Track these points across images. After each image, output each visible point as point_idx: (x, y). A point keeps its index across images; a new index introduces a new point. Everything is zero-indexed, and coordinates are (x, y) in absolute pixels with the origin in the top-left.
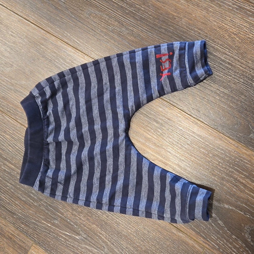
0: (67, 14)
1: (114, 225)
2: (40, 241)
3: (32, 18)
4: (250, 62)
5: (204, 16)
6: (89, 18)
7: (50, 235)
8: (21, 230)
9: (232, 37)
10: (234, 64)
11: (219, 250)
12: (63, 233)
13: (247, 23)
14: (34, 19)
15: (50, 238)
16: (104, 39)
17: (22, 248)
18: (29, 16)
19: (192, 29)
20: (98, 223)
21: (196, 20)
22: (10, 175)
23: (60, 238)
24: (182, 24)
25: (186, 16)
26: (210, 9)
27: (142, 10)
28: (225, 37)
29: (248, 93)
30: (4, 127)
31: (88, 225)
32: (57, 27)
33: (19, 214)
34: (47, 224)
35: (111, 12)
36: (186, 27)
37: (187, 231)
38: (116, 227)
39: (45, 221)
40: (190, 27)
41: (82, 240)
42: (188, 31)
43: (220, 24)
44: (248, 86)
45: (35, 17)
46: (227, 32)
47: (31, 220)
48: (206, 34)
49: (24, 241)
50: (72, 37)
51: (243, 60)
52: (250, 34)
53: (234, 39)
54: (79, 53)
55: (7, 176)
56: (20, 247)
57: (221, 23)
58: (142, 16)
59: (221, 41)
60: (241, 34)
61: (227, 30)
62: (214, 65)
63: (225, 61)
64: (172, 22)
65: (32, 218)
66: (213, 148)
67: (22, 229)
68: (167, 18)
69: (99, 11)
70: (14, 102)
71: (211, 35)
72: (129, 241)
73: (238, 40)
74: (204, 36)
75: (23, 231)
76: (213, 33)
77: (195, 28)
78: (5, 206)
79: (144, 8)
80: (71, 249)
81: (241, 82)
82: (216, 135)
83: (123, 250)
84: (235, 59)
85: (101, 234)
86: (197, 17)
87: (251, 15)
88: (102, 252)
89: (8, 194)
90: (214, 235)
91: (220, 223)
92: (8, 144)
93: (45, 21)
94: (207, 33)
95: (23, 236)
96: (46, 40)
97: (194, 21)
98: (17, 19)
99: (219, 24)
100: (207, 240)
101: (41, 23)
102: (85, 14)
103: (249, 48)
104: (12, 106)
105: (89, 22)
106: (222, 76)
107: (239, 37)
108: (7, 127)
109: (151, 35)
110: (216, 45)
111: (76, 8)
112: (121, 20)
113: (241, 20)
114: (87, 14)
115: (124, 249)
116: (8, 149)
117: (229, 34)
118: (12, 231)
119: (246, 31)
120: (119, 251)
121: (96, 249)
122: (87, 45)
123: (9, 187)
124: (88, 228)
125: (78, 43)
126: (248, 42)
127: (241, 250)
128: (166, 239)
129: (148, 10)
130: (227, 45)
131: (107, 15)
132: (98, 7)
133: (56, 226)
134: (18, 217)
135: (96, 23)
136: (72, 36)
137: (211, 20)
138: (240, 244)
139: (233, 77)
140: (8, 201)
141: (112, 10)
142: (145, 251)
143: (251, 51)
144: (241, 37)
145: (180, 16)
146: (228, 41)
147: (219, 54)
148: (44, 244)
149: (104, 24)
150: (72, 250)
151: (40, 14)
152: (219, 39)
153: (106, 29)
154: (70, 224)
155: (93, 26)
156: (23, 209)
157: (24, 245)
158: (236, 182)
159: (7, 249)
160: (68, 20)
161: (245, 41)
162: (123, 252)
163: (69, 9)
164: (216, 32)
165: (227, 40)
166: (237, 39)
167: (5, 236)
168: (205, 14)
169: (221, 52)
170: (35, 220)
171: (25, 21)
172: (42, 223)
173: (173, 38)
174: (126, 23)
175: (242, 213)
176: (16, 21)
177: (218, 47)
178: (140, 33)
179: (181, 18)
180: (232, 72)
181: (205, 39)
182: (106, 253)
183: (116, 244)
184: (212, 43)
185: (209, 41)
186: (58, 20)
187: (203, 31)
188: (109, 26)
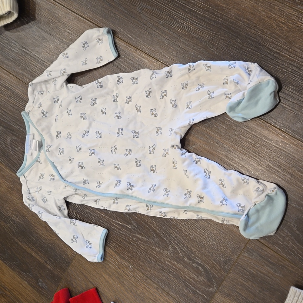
0: (120, 9)
3: (87, 15)
4: (298, 51)
5: (253, 6)
6: (141, 13)
9: (280, 26)
10: (282, 53)
12: (116, 223)
13: (295, 11)
16: (155, 33)
18: (85, 14)
19: (241, 20)
21: (244, 10)
23: (113, 228)
24: (231, 15)
25: (235, 7)
27: (192, 3)
28: (274, 26)
29: (295, 82)
32: (110, 23)
34: (101, 214)
36: (235, 18)
39: (99, 212)
40: (239, 17)
41: (134, 229)
42: (237, 22)
43: (268, 13)
44: (295, 75)
45: (90, 14)
46: (276, 22)
47: (86, 210)
48: (254, 24)
51: (292, 49)
52: (298, 23)
53: (283, 28)
54: (131, 48)
57: (269, 12)
58: (192, 9)
59: (270, 31)
60: (289, 23)
61: (276, 19)
62: (262, 55)
63: (273, 51)
64: (221, 14)
65: (87, 208)
66: (260, 138)
68: (217, 9)
69: (151, 6)
71: (260, 25)
72: (178, 231)
73: (286, 29)
74: (252, 26)
76: (261, 23)
77: (244, 18)
81: (289, 71)
82: (263, 125)
84: (284, 48)
85: (151, 223)
86: (246, 7)
87: (300, 3)
88: (152, 240)
93: (100, 18)
97: (243, 12)
98: (73, 17)
101: (96, 20)
102: (137, 9)
103: (297, 36)
105: (141, 17)
106: (270, 65)
107: (288, 26)
109: (201, 27)
110: (264, 35)
111: (128, 4)
112: (172, 14)
113: (290, 9)
114: (139, 9)
115: (173, 238)
119: (295, 20)
120: (168, 239)
122: (139, 39)
124: (139, 217)
125: (131, 38)
126: (297, 30)
127: (287, 239)
129: (198, 2)
130: (275, 34)
131: (158, 9)
133: (109, 216)
134: (74, 207)
135: (148, 17)
136: (125, 31)
137: (259, 10)
138: (286, 233)
139: (280, 67)
142: (193, 240)
143: (299, 40)
144: (290, 26)
145: (229, 7)
146: (276, 30)
147: (268, 43)
149: (155, 18)
150: (124, 239)
151: (95, 11)
152: (267, 29)
153: (157, 23)
154: (123, 214)
155: (145, 20)
160: (121, 16)
161: (293, 30)
162: (172, 241)
163: (123, 5)
164: (265, 22)
166: (286, 28)
168: (253, 4)
170: (89, 210)
171: (81, 19)
172: (96, 213)
173: (222, 29)
176: (72, 19)
177: (267, 36)
178: (190, 26)
179: (230, 9)
180: (280, 62)
181: (254, 30)
182: (156, 242)
183: (165, 233)
184: (260, 33)
185: (257, 32)
186: (112, 16)
187: (252, 22)
188: (160, 19)
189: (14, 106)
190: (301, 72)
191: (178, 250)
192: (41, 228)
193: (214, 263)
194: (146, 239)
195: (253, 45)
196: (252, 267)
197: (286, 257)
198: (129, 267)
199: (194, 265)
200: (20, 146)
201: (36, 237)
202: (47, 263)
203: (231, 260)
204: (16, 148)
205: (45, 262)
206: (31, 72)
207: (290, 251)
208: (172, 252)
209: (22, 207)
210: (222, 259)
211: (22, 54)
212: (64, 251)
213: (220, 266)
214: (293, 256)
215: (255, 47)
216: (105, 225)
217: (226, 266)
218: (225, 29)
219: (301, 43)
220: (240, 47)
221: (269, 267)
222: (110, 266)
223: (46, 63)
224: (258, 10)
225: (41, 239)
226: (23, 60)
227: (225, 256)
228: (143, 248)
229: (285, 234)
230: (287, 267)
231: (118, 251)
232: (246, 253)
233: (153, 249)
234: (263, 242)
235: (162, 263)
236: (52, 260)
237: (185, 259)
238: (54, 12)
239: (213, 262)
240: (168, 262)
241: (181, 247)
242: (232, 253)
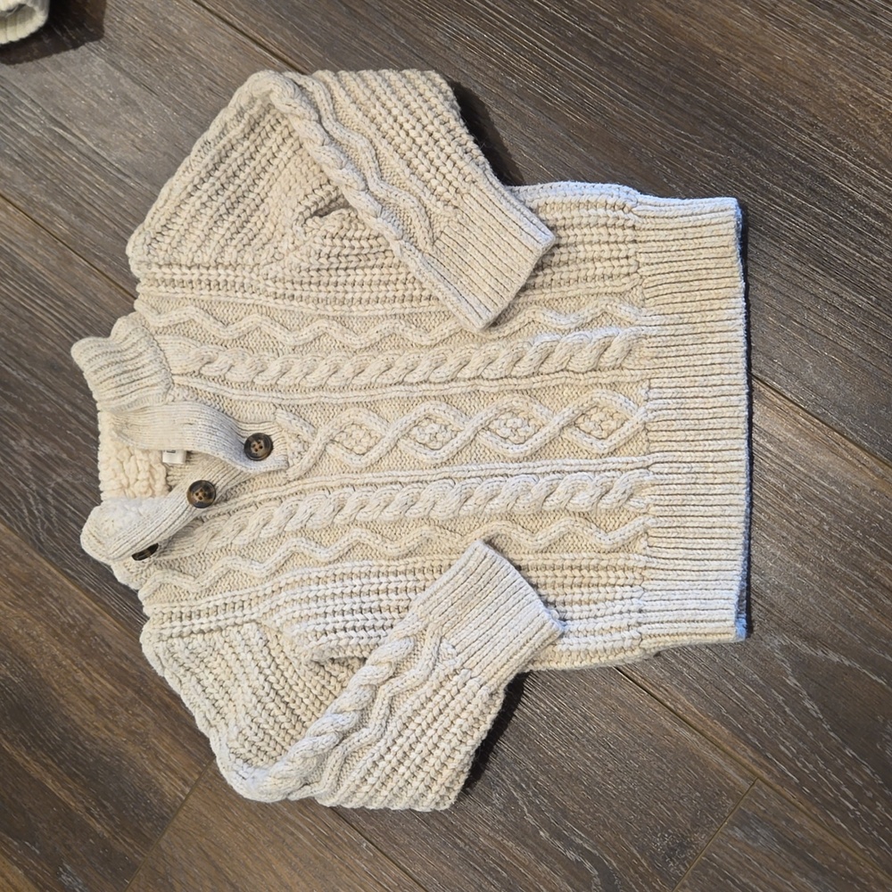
0: (383, 31)
3: (275, 39)
5: (812, 62)
6: (449, 49)
11: (801, 791)
14: (282, 44)
18: (267, 34)
19: (768, 101)
21: (783, 71)
24: (739, 81)
25: (754, 57)
26: (832, 41)
27: (617, 32)
28: (873, 130)
35: (520, 34)
36: (752, 93)
37: (707, 724)
40: (764, 92)
42: (758, 105)
43: (858, 88)
45: (285, 37)
46: (879, 116)
48: (811, 119)
57: (861, 85)
58: (615, 50)
59: (859, 142)
61: (880, 108)
62: (830, 218)
63: (867, 206)
64: (708, 75)
66: (806, 476)
68: (695, 60)
69: (484, 28)
71: (829, 121)
74: (804, 123)
76: (834, 115)
77: (778, 96)
79: (625, 26)
82: (818, 434)
83: (504, 768)
86: (789, 63)
90: (788, 744)
91: (809, 706)
94: (815, 116)
97: (777, 76)
98: (229, 39)
99: (856, 90)
100: (767, 758)
101: (303, 56)
102: (440, 34)
106: (851, 251)
109: (640, 112)
110: (841, 154)
111: (412, 16)
112: (550, 60)
114: (445, 36)
117: (884, 122)
127: (870, 794)
128: (639, 745)
129: (637, 32)
130: (875, 155)
131: (508, 42)
132: (481, 15)
135: (472, 64)
137: (830, 76)
138: (866, 774)
139: (885, 258)
141: (522, 27)
142: (571, 776)
145: (734, 56)
146: (879, 143)
147: (849, 182)
149: (496, 69)
151: (302, 28)
152: (851, 136)
153: (502, 85)
155: (461, 74)
158: (870, 586)
159: (156, 738)
160: (386, 52)
163: (392, 19)
164: (845, 114)
165: (878, 140)
167: (150, 701)
168: (813, 55)
169: (856, 178)
173: (707, 124)
174: (565, 70)
175: (880, 681)
176: (225, 46)
177: (848, 160)
178: (605, 103)
179: (738, 64)
181: (809, 135)
184: (828, 148)
185: (818, 142)
186: (356, 50)
187: (805, 109)
188: (511, 75)
189: (15, 309)
191: (520, 802)
192: (80, 704)
193: (633, 854)
195: (801, 184)
196: (753, 872)
197: (863, 850)
198: (360, 845)
199: (571, 855)
200: (28, 437)
201: (63, 728)
202: (92, 815)
203: (688, 846)
204: (13, 443)
205: (88, 810)
206: (77, 204)
207: (875, 833)
208: (501, 807)
209: (20, 631)
210: (659, 844)
211: (51, 143)
212: (151, 782)
213: (650, 864)
214: (884, 848)
215: (810, 188)
217: (672, 864)
218: (718, 126)
220: (763, 187)
221: (807, 876)
222: (298, 839)
223: (127, 180)
224: (826, 75)
225: (77, 738)
226: (53, 162)
227: (669, 834)
229: (865, 777)
230: (862, 880)
232: (737, 829)
234: (792, 800)
235: (467, 841)
236: (108, 805)
237: (541, 833)
238: (164, 19)
239: (632, 848)
240: (485, 838)
241: (530, 794)
242: (694, 825)
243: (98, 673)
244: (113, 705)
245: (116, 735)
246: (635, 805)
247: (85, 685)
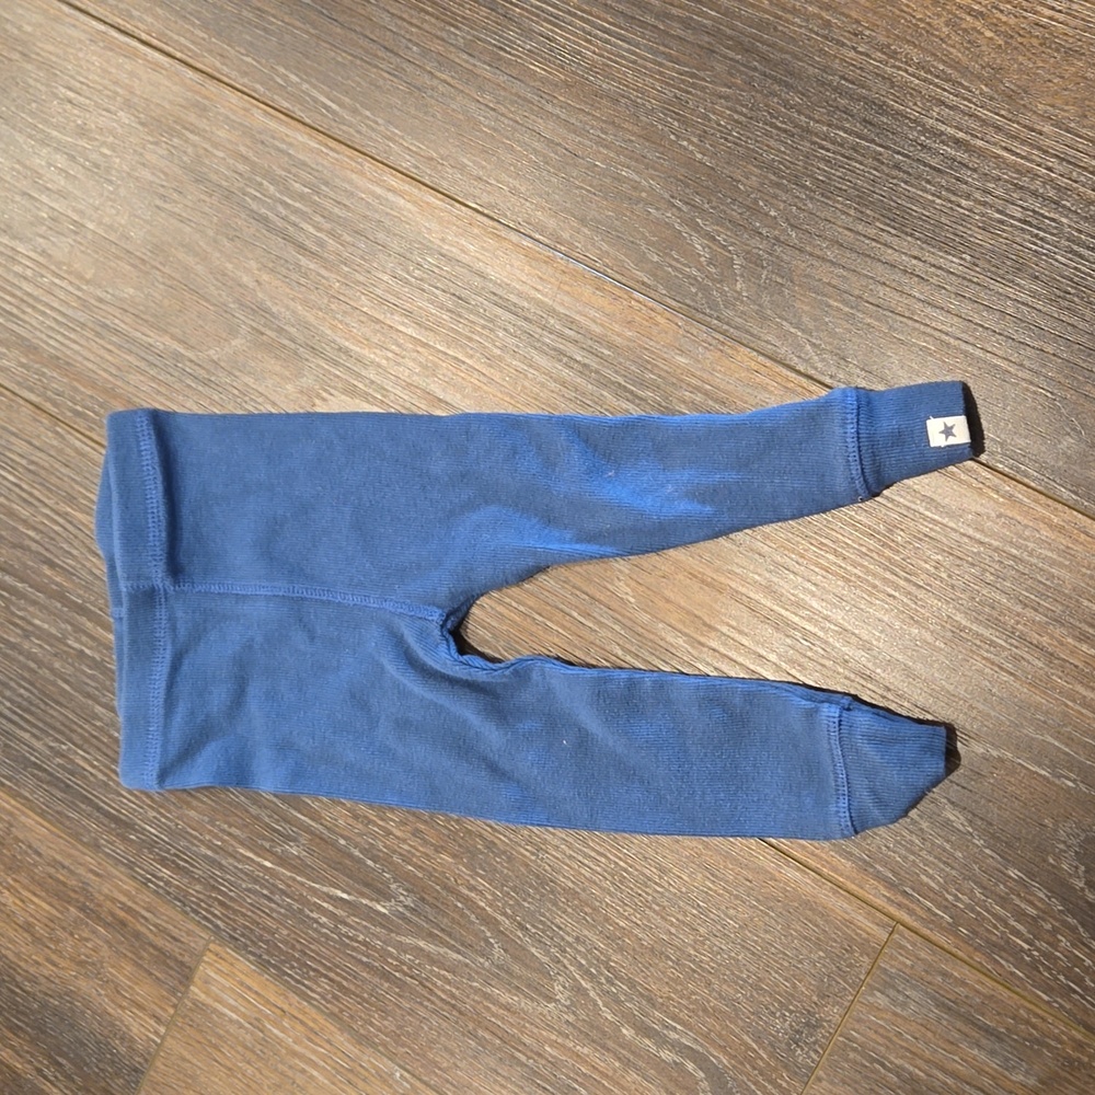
1: (522, 850)
2: (235, 930)
3: (142, 21)
4: (1047, 129)
7: (273, 905)
8: (161, 891)
9: (964, 26)
10: (980, 143)
11: (956, 934)
12: (324, 893)
15: (274, 915)
16: (435, 82)
17: (168, 961)
18: (131, 16)
19: (794, 11)
20: (460, 846)
22: (103, 673)
23: (315, 915)
28: (937, 30)
29: (1043, 264)
30: (66, 479)
31: (418, 854)
33: (148, 827)
34: (259, 860)
37: (821, 859)
38: (533, 858)
39: (251, 850)
41: (402, 917)
42: (780, 18)
44: (1042, 234)
45: (156, 16)
46: (944, 9)
47: (194, 848)
48: (854, 26)
49: (175, 933)
50: (305, 86)
51: (1018, 123)
52: (1039, 8)
53: (975, 34)
54: (338, 153)
55: (91, 677)
56: (163, 957)
59: (922, 48)
60: (1002, 11)
62: (896, 156)
63: (942, 133)
65: (200, 841)
67: (161, 884)
70: (96, 377)
71: (878, 26)
72: (586, 914)
73: (991, 39)
74: (846, 34)
75: (169, 893)
76: (882, 17)
78: (90, 796)
80: (359, 957)
81: (1012, 217)
83: (565, 951)
84: (984, 122)
85: (472, 888)
88: (482, 960)
89: (99, 749)
90: (931, 871)
91: (953, 818)
92: (88, 547)
93: (197, 32)
95: (171, 912)
96: (205, 109)
98: (84, 31)
100: (905, 894)
101: (182, 40)
103: (1038, 68)
104: (89, 393)
105: (371, 20)
106: (930, 197)
107: (996, 25)
108: (76, 478)
109: (628, 51)
110: (899, 68)
115: (570, 945)
116: (88, 565)
117: (950, 16)
118: (126, 894)
120: (547, 953)
121: (459, 952)
122: (368, 113)
123: (100, 720)
124: (421, 867)
125: (334, 113)
126: (1035, 42)
127: (1049, 927)
128: (736, 898)
130: (944, 62)
133: (293, 868)
134: (143, 837)
135: (401, 18)
136: (308, 82)
138: (1040, 899)
139: (976, 200)
140: (100, 776)
142: (652, 950)
143: (1050, 81)
144: (1005, 23)
146: (948, 45)
147: (915, 104)
148: (252, 941)
149: (433, 21)
150: (365, 959)
152: (908, 42)
153: (443, 40)
154: (351, 856)
155: (388, 33)
156: (161, 807)
157: (177, 950)
158: (1012, 645)
159: (113, 967)
160: (288, 19)
161: (1019, 39)
162: (565, 957)
164: (898, 12)
165: (945, 43)
166: (989, 34)
167: (99, 918)
169: (923, 97)
170: (209, 848)
171: (116, 39)
172: (238, 856)
173: (717, 53)
176: (80, 41)
177: (910, 74)
178: (580, 45)
180: (973, 179)
181: (854, 48)
182: (498, 967)
183: (533, 926)
184: (880, 62)
185: (867, 55)
186: (249, 21)
187: (843, 14)
188: (453, 25)
190: (1064, 220)
191: (592, 994)
192: (12, 933)
193: (746, 1044)
194: (455, 956)
195: (852, 116)
196: (907, 1050)
197: (1048, 1002)
198: (392, 1075)
199: (667, 1055)
202: (45, 1077)
203: (818, 1025)
205: (39, 1071)
207: (1062, 978)
208: (568, 1003)
210: (780, 1026)
212: (114, 1025)
213: (771, 1056)
214: (1077, 997)
215: (865, 120)
216: (278, 905)
217: (799, 1052)
218: (731, 54)
219: (1056, 93)
220: (801, 127)
221: (979, 1047)
222: (312, 1077)
225: (14, 979)
227: (791, 1012)
228: (443, 991)
229: (1039, 905)
230: (1053, 1043)
231: (341, 1011)
232: (878, 994)
233: (487, 996)
234: (946, 946)
235: (529, 1054)
236: (64, 1062)
237: (624, 1031)
239: (745, 1037)
240: (550, 1046)
241: (603, 981)
242: (822, 996)
243: (30, 891)
244: (53, 929)
245: (63, 969)
246: (743, 980)
247: (13, 908)
